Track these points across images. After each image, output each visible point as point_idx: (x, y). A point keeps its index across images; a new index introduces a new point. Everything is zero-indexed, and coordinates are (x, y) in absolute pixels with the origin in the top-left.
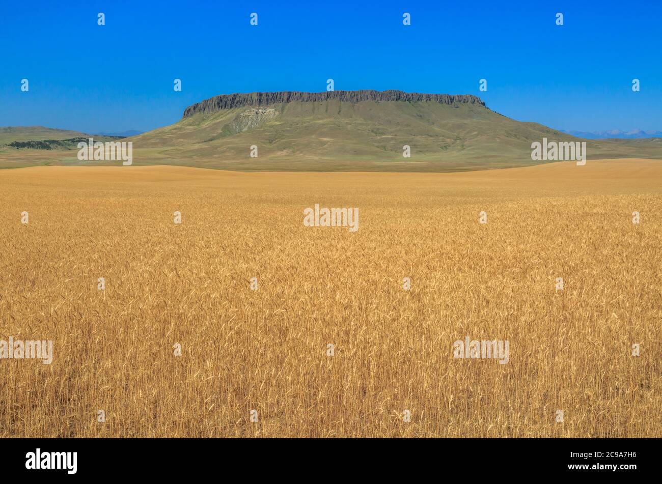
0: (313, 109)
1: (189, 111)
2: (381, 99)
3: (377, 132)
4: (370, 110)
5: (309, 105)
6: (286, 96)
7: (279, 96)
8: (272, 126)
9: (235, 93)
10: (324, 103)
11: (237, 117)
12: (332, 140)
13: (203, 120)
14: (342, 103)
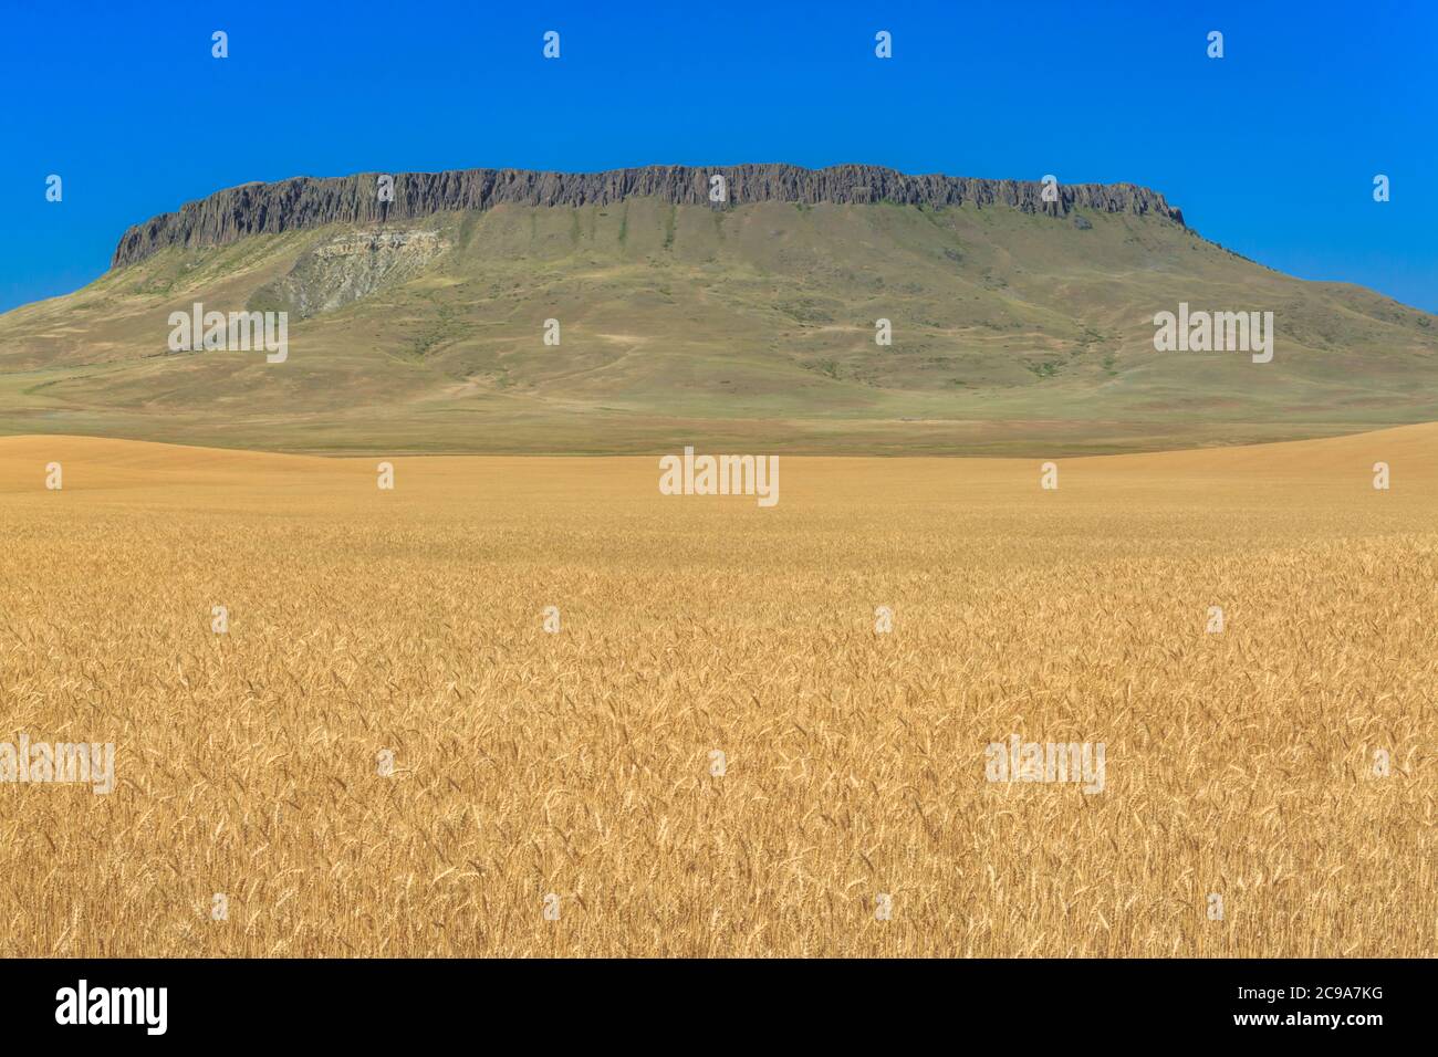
0: (575, 234)
1: (135, 240)
2: (818, 197)
3: (807, 313)
4: (779, 233)
5: (558, 219)
6: (476, 187)
7: (451, 184)
8: (428, 294)
9: (298, 178)
10: (614, 208)
11: (304, 263)
12: (643, 340)
13: (184, 272)
14: (679, 208)
